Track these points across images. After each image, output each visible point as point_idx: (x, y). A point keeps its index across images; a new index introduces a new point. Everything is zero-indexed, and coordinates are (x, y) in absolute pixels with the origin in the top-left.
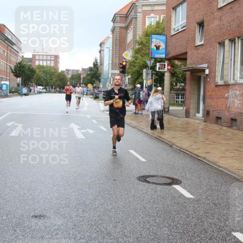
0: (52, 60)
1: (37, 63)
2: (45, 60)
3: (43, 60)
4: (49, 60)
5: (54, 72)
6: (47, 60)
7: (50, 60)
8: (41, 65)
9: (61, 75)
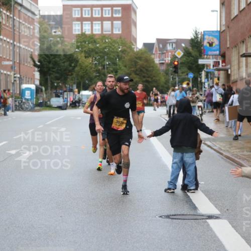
0: (117, 19)
1: (76, 29)
2: (97, 19)
3: (92, 19)
4: (107, 19)
5: (123, 51)
6: (102, 19)
7: (112, 19)
8: (88, 32)
9: (140, 58)
